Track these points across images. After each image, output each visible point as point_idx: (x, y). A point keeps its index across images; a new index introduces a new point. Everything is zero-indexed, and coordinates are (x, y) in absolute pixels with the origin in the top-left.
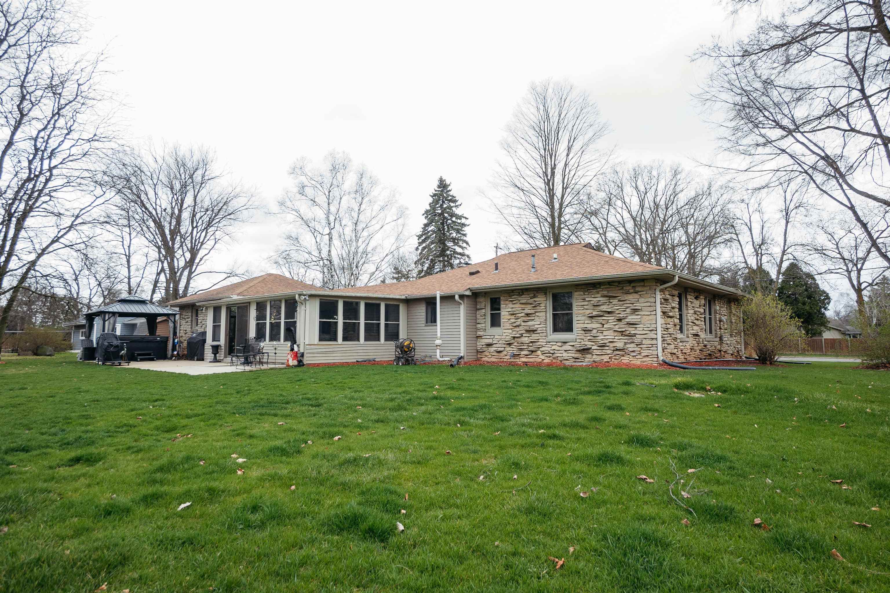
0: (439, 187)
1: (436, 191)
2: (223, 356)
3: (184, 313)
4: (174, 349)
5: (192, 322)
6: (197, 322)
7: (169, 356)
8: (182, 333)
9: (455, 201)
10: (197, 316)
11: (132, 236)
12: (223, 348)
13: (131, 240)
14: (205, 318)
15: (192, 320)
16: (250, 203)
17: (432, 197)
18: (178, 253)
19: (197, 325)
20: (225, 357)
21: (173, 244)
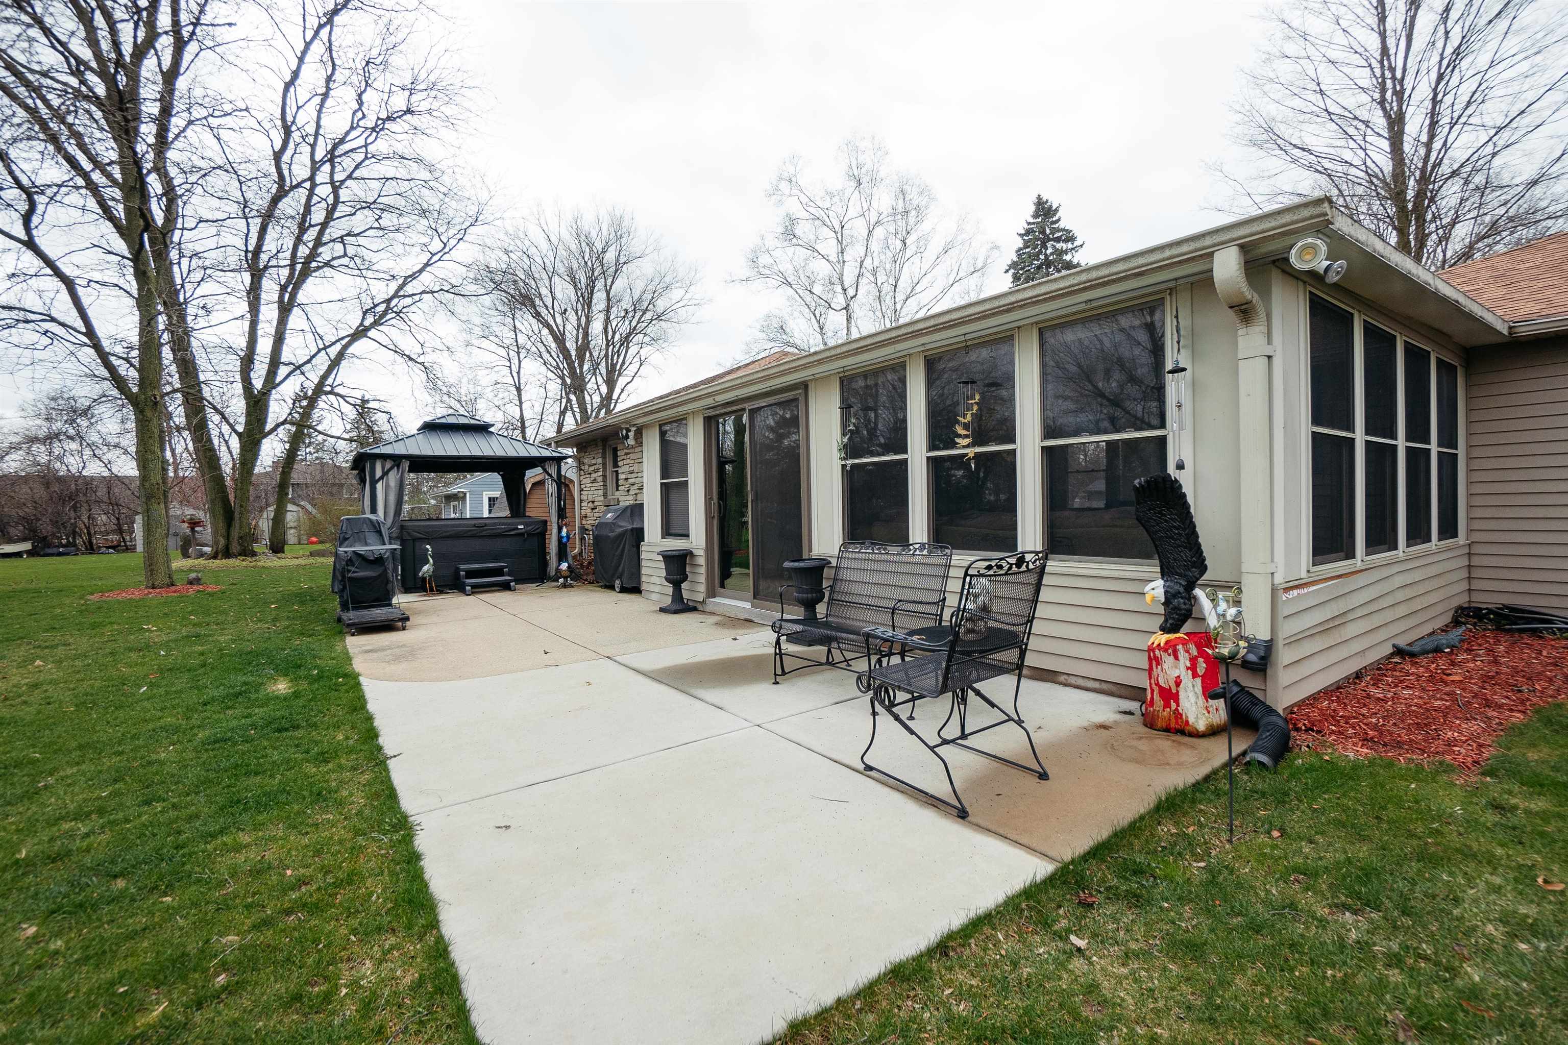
0: (1036, 215)
1: (1029, 224)
2: (702, 588)
3: (586, 461)
4: (562, 555)
5: (604, 481)
6: (617, 480)
7: (553, 573)
8: (586, 511)
9: (1072, 239)
10: (616, 465)
11: (522, 356)
12: (701, 561)
13: (520, 362)
14: (636, 468)
15: (604, 476)
16: (688, 296)
17: (1021, 235)
18: (591, 386)
19: (618, 486)
20: (711, 593)
21: (581, 367)
